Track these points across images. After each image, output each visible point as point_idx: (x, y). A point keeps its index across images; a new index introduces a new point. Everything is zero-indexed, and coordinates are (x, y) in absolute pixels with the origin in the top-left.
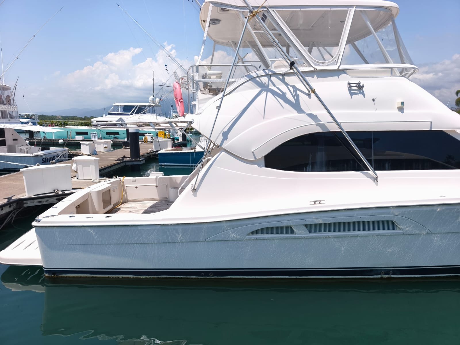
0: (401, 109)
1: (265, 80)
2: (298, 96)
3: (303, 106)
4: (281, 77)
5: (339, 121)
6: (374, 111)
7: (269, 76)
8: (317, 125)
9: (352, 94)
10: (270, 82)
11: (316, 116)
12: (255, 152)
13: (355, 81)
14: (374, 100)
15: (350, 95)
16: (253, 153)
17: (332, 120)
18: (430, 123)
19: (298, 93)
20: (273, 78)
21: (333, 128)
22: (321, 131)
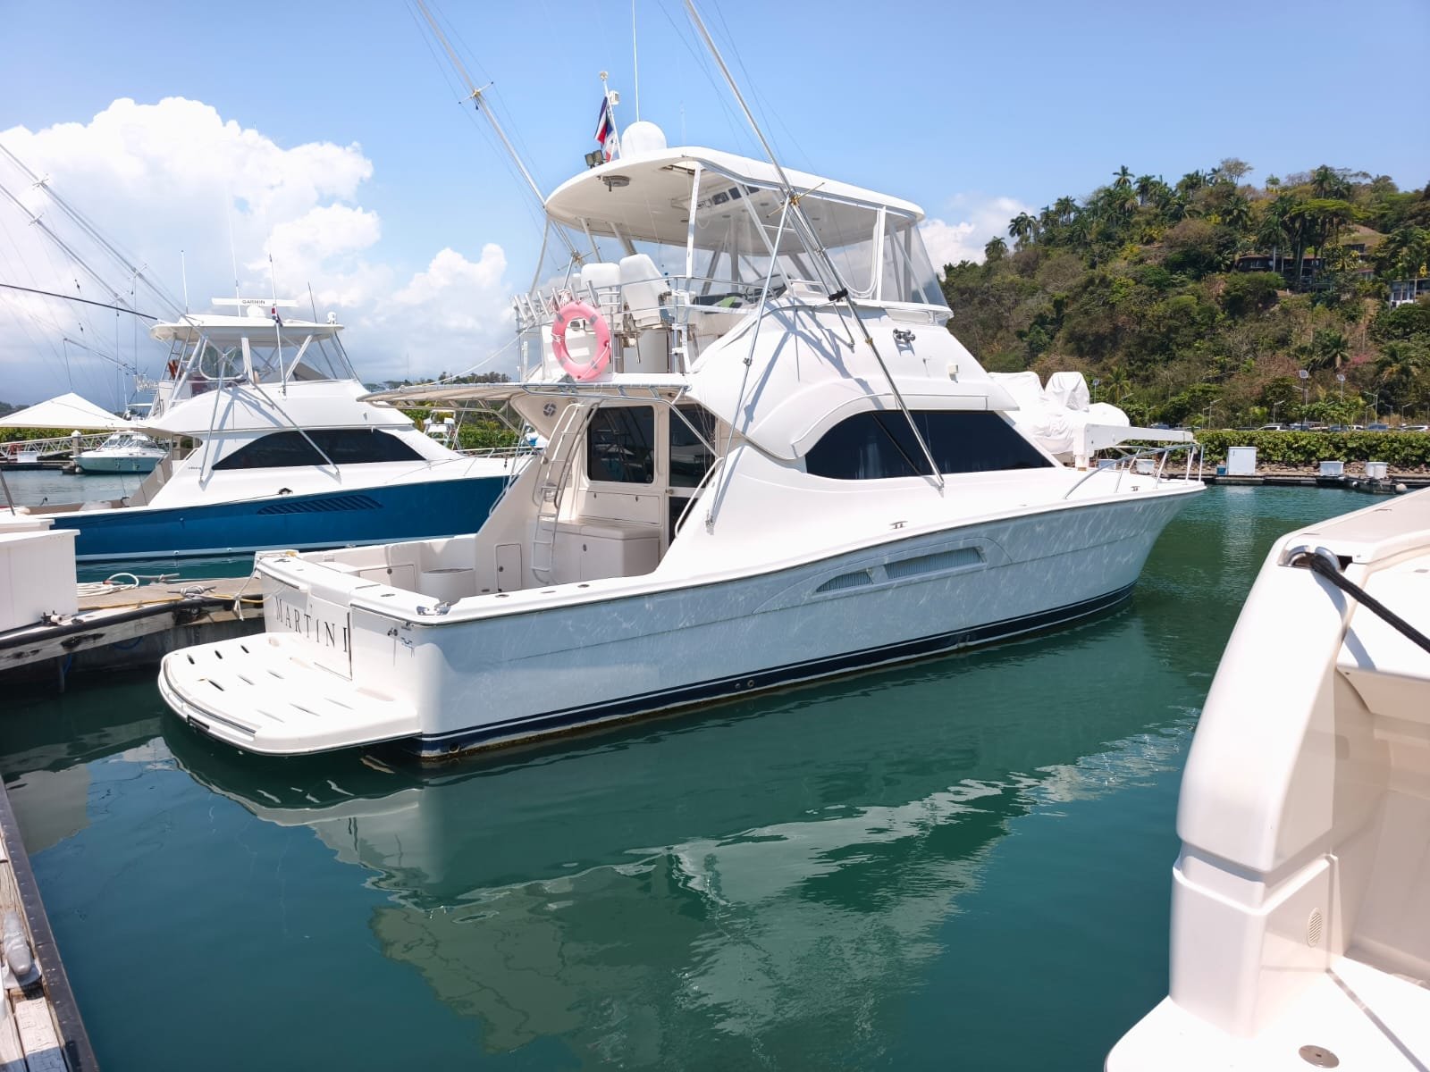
0: (953, 377)
1: (789, 314)
2: (837, 347)
3: (847, 365)
4: (811, 312)
5: (900, 392)
6: (927, 379)
7: (796, 309)
8: (869, 398)
9: (901, 349)
10: (797, 318)
11: (866, 383)
12: (795, 446)
13: (903, 328)
14: (924, 361)
15: (897, 350)
16: (793, 447)
17: (890, 390)
18: (984, 398)
19: (838, 342)
20: (801, 313)
21: (890, 404)
22: (876, 409)
